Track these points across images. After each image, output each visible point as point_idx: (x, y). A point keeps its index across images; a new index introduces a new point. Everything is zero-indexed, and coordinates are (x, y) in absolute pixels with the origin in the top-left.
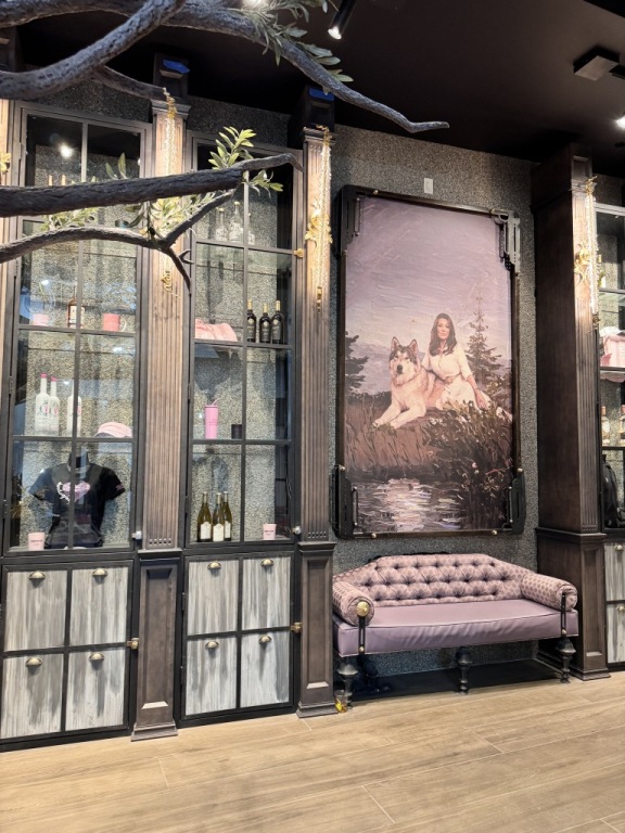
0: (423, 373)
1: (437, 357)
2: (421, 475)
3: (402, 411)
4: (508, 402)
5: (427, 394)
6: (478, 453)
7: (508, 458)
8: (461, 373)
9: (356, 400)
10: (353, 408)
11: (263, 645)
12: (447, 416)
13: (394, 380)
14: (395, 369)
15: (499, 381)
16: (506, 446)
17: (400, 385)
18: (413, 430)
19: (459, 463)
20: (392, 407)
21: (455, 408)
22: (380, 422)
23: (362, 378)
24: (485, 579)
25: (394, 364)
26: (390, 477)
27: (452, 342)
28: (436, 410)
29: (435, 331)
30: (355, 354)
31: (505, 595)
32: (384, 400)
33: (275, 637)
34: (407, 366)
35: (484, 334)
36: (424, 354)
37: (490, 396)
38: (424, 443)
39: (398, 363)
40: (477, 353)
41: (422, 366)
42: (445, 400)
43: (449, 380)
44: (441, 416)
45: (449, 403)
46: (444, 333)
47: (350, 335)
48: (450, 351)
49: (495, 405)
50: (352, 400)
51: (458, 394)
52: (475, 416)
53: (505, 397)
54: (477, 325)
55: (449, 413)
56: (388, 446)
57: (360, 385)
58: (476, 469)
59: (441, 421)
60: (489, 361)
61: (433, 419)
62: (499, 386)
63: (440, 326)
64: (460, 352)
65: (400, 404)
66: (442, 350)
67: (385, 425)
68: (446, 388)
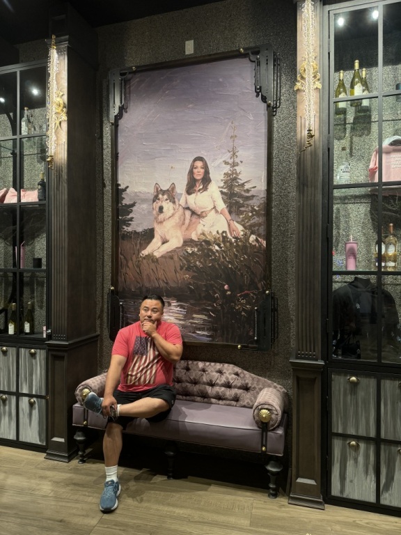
0: (181, 210)
1: (193, 195)
2: (181, 295)
3: (163, 243)
4: (262, 230)
5: (184, 227)
6: (230, 276)
8: (215, 207)
9: (128, 236)
10: (125, 242)
11: (31, 405)
12: (201, 245)
13: (156, 218)
14: (157, 209)
15: (253, 210)
16: (259, 270)
18: (172, 258)
19: (212, 286)
20: (154, 240)
21: (209, 238)
22: (145, 252)
23: (131, 219)
24: (227, 386)
25: (157, 205)
28: (192, 241)
29: (191, 173)
32: (149, 235)
33: (38, 401)
34: (167, 206)
35: (238, 169)
36: (182, 194)
37: (243, 225)
38: (181, 269)
39: (160, 204)
40: (231, 187)
41: (180, 205)
42: (200, 232)
43: (204, 214)
44: (196, 245)
45: (203, 234)
46: (199, 173)
47: (122, 187)
48: (205, 189)
49: (248, 233)
50: (124, 237)
51: (212, 226)
52: (228, 244)
53: (259, 225)
54: (231, 161)
55: (203, 243)
56: (151, 271)
57: (130, 224)
58: (227, 291)
59: (196, 250)
60: (243, 193)
61: (189, 249)
62: (253, 215)
63: (195, 168)
64: (215, 189)
65: (161, 237)
66: (197, 189)
67: (149, 254)
68: (201, 221)
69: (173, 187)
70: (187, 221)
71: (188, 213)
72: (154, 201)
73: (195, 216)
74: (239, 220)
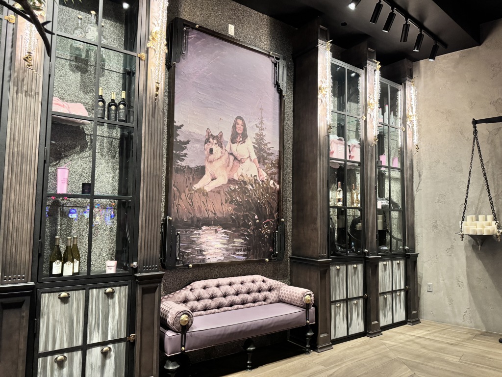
0: (227, 154)
1: (236, 144)
2: (223, 223)
3: (212, 180)
4: (276, 177)
5: (229, 168)
6: (259, 209)
7: (275, 213)
8: (250, 157)
9: (181, 170)
10: (179, 175)
11: (105, 355)
12: (241, 184)
13: (207, 158)
14: (208, 151)
15: (272, 163)
16: (275, 205)
17: (211, 162)
18: (219, 193)
19: (247, 216)
20: (205, 177)
21: (246, 179)
22: (197, 186)
23: (185, 155)
24: (260, 291)
25: (208, 147)
26: (203, 225)
27: (245, 136)
28: (234, 180)
30: (181, 138)
31: (271, 301)
32: (200, 171)
33: (114, 347)
34: (216, 149)
35: (264, 132)
36: (227, 142)
37: (266, 172)
38: (226, 202)
39: (210, 146)
40: (260, 144)
41: (226, 150)
42: (240, 174)
43: (243, 161)
44: (237, 184)
45: (242, 176)
46: (240, 129)
47: (177, 124)
48: (244, 141)
49: (269, 178)
50: (178, 170)
52: (258, 185)
53: (275, 174)
54: (260, 126)
56: (202, 203)
57: (184, 159)
58: (257, 219)
59: (237, 187)
60: (266, 150)
61: (232, 186)
62: (272, 167)
63: (237, 124)
65: (211, 175)
66: (239, 141)
67: (200, 188)
68: (241, 166)
69: (221, 135)
70: (231, 164)
72: (206, 143)
74: (264, 169)
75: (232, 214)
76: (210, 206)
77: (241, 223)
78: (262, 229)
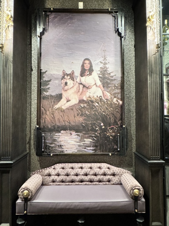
0: (77, 85)
1: (84, 77)
2: (76, 129)
3: (67, 102)
4: (119, 96)
5: (79, 94)
6: (104, 119)
7: (119, 121)
8: (96, 84)
9: (47, 97)
10: (45, 101)
12: (89, 103)
13: (63, 88)
14: (64, 84)
15: (115, 86)
16: (118, 116)
17: (66, 90)
18: (72, 110)
19: (94, 124)
20: (62, 100)
21: (93, 99)
22: (57, 106)
23: (49, 88)
24: (105, 174)
25: (64, 81)
26: (61, 130)
27: (91, 70)
28: (83, 101)
29: (83, 66)
32: (59, 97)
35: (107, 66)
37: (110, 93)
38: (78, 115)
40: (103, 74)
41: (77, 82)
42: (88, 96)
43: (90, 87)
44: (86, 103)
45: (90, 97)
46: (87, 66)
48: (90, 74)
49: (113, 97)
50: (44, 98)
51: (95, 93)
52: (103, 102)
53: (118, 93)
54: (103, 62)
55: (90, 102)
56: (60, 116)
57: (48, 91)
58: (103, 126)
59: (86, 105)
60: (110, 77)
61: (82, 104)
62: (115, 89)
63: (85, 64)
64: (95, 75)
65: (66, 98)
66: (86, 74)
67: (59, 108)
68: (88, 91)
69: (73, 73)
70: (81, 90)
71: (81, 86)
72: (62, 79)
73: (85, 88)
74: (108, 91)
75: (83, 123)
76: (66, 118)
77: (90, 128)
78: (107, 133)
